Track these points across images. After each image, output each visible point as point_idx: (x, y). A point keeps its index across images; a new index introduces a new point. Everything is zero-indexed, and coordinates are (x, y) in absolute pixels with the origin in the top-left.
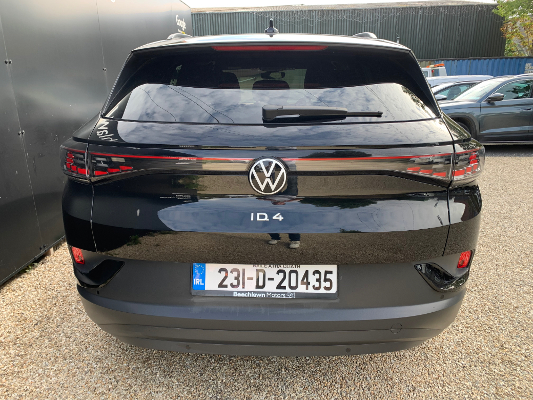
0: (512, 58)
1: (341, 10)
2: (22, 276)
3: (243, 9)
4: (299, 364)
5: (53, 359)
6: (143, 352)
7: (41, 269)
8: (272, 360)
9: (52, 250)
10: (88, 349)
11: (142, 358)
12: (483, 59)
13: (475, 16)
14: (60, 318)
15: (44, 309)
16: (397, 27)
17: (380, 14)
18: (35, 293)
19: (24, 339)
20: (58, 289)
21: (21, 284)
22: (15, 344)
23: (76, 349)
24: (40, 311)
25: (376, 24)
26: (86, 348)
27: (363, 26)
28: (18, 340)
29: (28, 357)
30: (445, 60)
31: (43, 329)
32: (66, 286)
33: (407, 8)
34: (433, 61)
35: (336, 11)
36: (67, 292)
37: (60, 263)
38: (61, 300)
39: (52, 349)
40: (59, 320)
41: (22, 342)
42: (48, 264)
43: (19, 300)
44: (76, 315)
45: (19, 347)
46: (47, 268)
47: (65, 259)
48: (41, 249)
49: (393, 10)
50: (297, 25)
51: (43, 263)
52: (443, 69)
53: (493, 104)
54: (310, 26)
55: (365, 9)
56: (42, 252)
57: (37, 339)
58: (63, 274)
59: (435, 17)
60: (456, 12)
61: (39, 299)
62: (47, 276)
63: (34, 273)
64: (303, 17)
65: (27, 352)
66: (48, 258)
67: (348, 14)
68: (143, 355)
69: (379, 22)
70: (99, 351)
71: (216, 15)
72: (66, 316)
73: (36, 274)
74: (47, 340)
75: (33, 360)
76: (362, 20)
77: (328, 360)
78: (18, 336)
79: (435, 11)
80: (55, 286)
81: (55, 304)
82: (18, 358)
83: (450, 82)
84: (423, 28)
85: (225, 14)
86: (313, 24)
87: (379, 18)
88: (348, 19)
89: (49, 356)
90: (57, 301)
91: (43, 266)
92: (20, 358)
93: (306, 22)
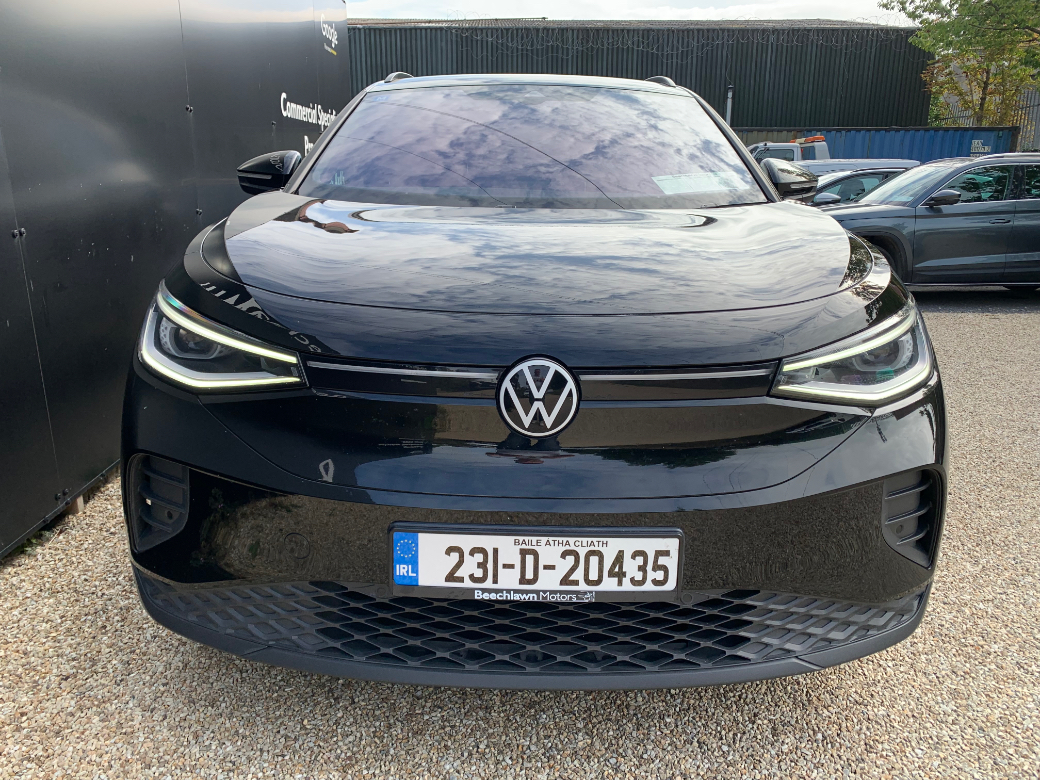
0: (947, 130)
1: (623, 30)
2: (16, 563)
3: (430, 22)
4: (712, 764)
5: (116, 766)
6: (336, 742)
7: (58, 546)
8: (645, 756)
9: (80, 501)
10: (200, 740)
11: (338, 757)
12: (894, 129)
13: (873, 50)
14: (122, 661)
15: (78, 640)
16: (729, 66)
17: (696, 39)
18: (51, 600)
19: (38, 717)
20: (107, 593)
21: (15, 580)
22: (18, 729)
23: (172, 739)
24: (70, 646)
25: (689, 57)
26: (196, 737)
27: (665, 61)
28: (25, 718)
29: (55, 762)
30: (824, 130)
31: (82, 689)
32: (124, 583)
33: (748, 30)
34: (801, 131)
35: (613, 31)
36: (129, 598)
37: (101, 530)
38: (117, 618)
39: (113, 741)
40: (120, 667)
41: (34, 725)
42: (73, 532)
43: (15, 618)
44: (159, 653)
45: (28, 737)
46: (73, 543)
47: (113, 522)
48: (57, 499)
49: (720, 34)
50: (537, 56)
51: (61, 532)
52: (823, 145)
53: (940, 210)
54: (562, 59)
55: (668, 30)
56: (61, 506)
57: (72, 715)
58: (112, 555)
59: (799, 48)
60: (839, 41)
61: (63, 617)
62: (74, 559)
63: (44, 556)
64: (548, 42)
65: (50, 751)
66: (72, 519)
67: (636, 39)
68: (338, 751)
69: (695, 55)
70: (228, 743)
71: (378, 32)
72: (135, 657)
73: (48, 557)
74: (97, 718)
75: (69, 772)
76: (663, 50)
77: (773, 752)
78: (24, 710)
79: (800, 39)
80: (97, 583)
81: (105, 627)
82: (29, 765)
83: (842, 170)
84: (778, 70)
85: (396, 30)
86: (567, 55)
87: (695, 49)
88: (635, 48)
89: (106, 757)
90: (107, 619)
91: (61, 537)
92: (34, 764)
93: (555, 51)
